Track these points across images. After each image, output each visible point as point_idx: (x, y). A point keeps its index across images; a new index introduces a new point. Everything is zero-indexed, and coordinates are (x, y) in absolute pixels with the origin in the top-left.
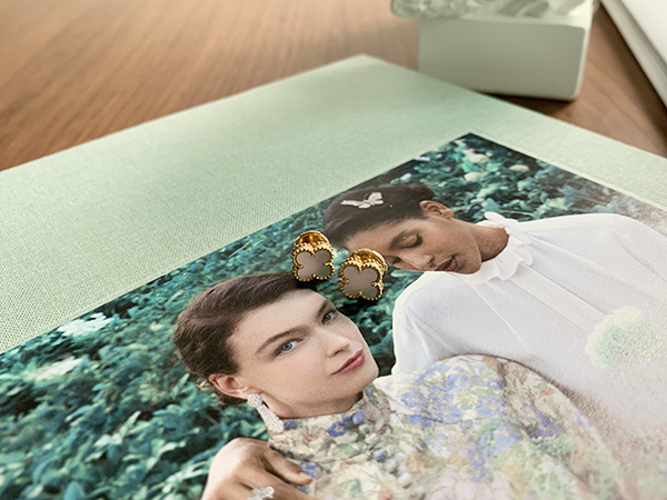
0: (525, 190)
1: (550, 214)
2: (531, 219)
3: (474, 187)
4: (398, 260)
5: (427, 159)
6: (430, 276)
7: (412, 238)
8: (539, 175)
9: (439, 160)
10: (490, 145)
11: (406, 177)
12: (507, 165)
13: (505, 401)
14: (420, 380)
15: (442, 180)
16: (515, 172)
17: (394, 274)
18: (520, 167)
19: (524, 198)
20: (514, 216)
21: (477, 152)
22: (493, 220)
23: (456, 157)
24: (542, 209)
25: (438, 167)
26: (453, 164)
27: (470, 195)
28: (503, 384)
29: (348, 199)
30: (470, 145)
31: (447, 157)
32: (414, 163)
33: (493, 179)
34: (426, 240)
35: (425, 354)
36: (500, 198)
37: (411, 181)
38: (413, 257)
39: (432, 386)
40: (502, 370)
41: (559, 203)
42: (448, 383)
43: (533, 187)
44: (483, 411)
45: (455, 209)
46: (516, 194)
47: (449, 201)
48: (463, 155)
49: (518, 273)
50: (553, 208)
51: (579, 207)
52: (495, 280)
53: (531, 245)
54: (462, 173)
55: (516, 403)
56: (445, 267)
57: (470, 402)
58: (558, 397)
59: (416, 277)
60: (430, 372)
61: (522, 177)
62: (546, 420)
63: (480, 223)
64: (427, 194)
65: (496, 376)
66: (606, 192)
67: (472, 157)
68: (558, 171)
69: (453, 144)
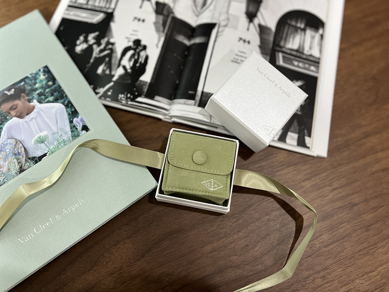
0: (47, 93)
2: (42, 103)
4: (10, 113)
5: (30, 76)
6: (14, 118)
7: (15, 107)
8: (53, 87)
9: (33, 77)
11: (23, 83)
12: (48, 81)
13: (14, 149)
14: (2, 143)
15: (31, 86)
16: (48, 85)
17: (7, 118)
18: (50, 83)
19: (45, 96)
20: (40, 102)
21: (44, 75)
22: (35, 102)
23: (38, 76)
24: (46, 101)
25: (31, 80)
26: (36, 79)
27: (34, 92)
28: (15, 145)
29: (6, 90)
30: (44, 71)
32: (27, 77)
33: (42, 87)
34: (18, 107)
35: (6, 137)
37: (24, 85)
38: (13, 113)
39: (4, 145)
40: (16, 143)
41: (51, 99)
42: (7, 144)
43: (49, 91)
44: (10, 150)
45: (28, 98)
46: (44, 94)
47: (28, 95)
48: (40, 76)
49: (31, 120)
50: (49, 100)
51: (56, 100)
52: (26, 121)
53: (38, 112)
54: (35, 84)
55: (16, 149)
56: (18, 117)
57: (8, 149)
58: (23, 149)
59: (11, 119)
60: (5, 142)
61: (49, 87)
62: (19, 153)
63: (31, 104)
65: (15, 144)
66: (64, 95)
67: (42, 77)
69: (40, 70)
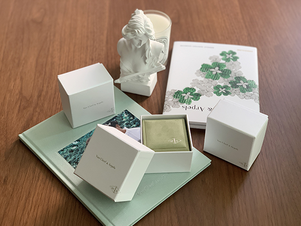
1: (133, 127)
3: (124, 122)
10: (129, 113)
31: (121, 116)
36: (127, 124)
64: (117, 123)
68: (137, 119)
